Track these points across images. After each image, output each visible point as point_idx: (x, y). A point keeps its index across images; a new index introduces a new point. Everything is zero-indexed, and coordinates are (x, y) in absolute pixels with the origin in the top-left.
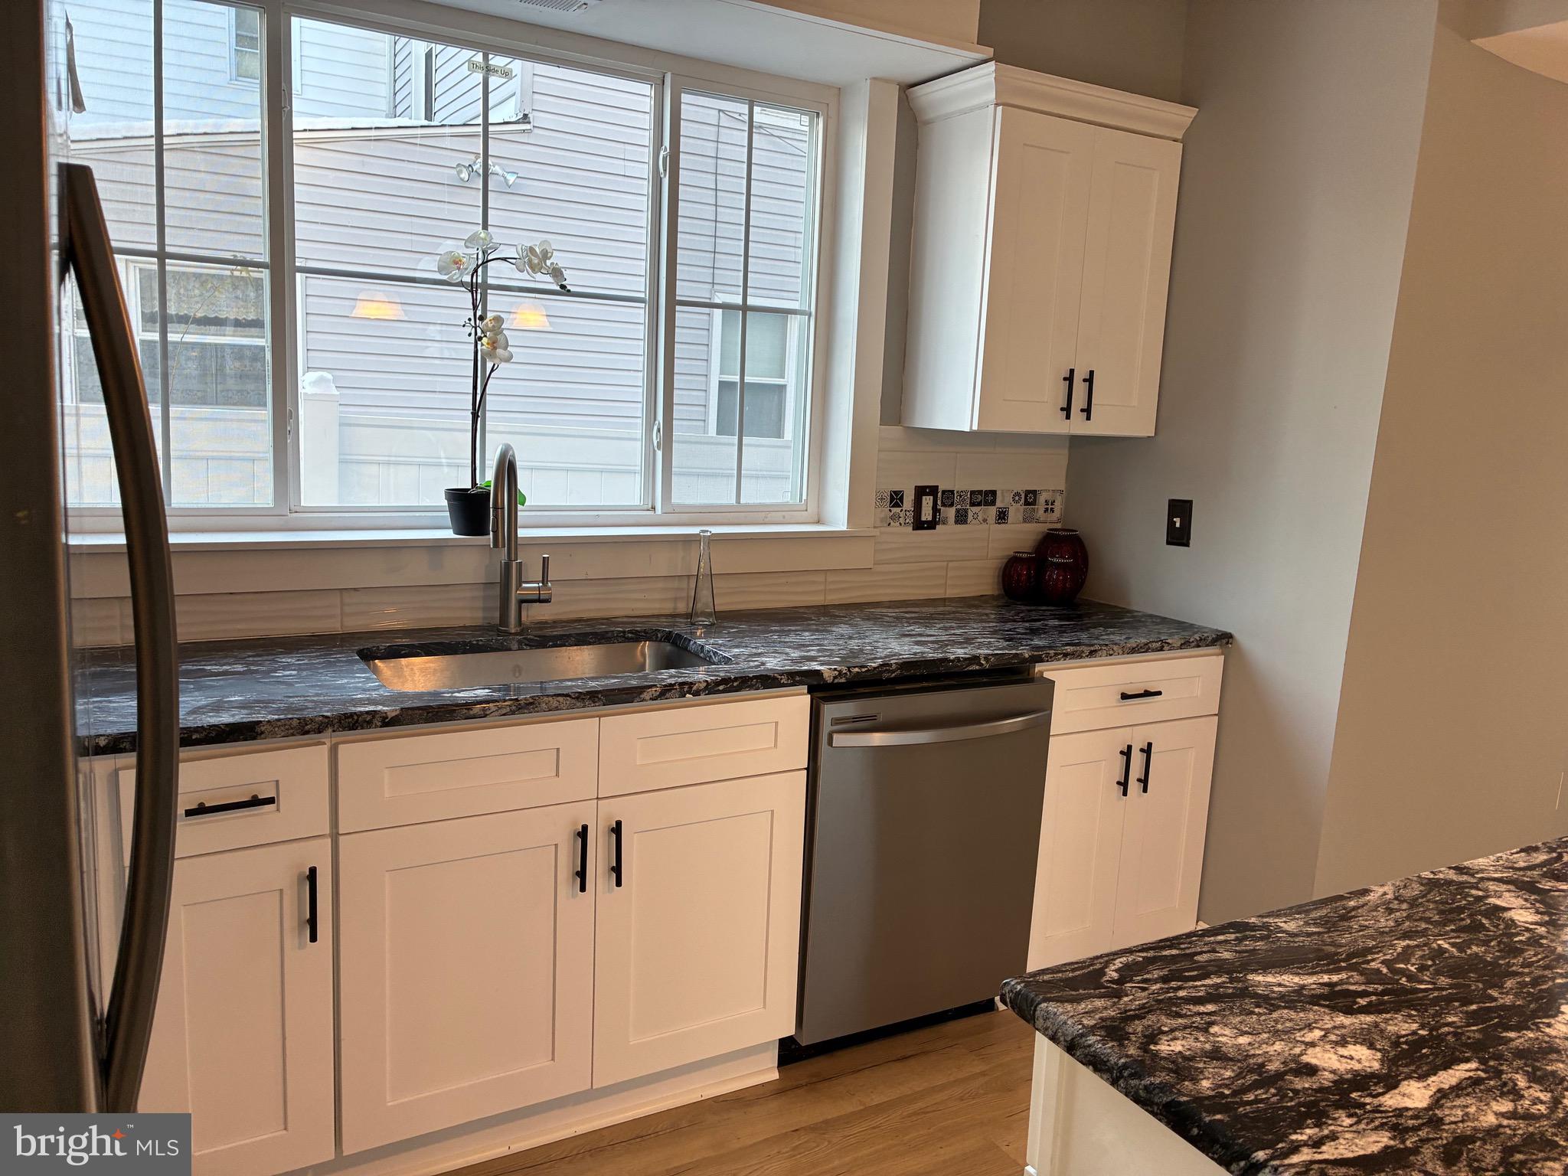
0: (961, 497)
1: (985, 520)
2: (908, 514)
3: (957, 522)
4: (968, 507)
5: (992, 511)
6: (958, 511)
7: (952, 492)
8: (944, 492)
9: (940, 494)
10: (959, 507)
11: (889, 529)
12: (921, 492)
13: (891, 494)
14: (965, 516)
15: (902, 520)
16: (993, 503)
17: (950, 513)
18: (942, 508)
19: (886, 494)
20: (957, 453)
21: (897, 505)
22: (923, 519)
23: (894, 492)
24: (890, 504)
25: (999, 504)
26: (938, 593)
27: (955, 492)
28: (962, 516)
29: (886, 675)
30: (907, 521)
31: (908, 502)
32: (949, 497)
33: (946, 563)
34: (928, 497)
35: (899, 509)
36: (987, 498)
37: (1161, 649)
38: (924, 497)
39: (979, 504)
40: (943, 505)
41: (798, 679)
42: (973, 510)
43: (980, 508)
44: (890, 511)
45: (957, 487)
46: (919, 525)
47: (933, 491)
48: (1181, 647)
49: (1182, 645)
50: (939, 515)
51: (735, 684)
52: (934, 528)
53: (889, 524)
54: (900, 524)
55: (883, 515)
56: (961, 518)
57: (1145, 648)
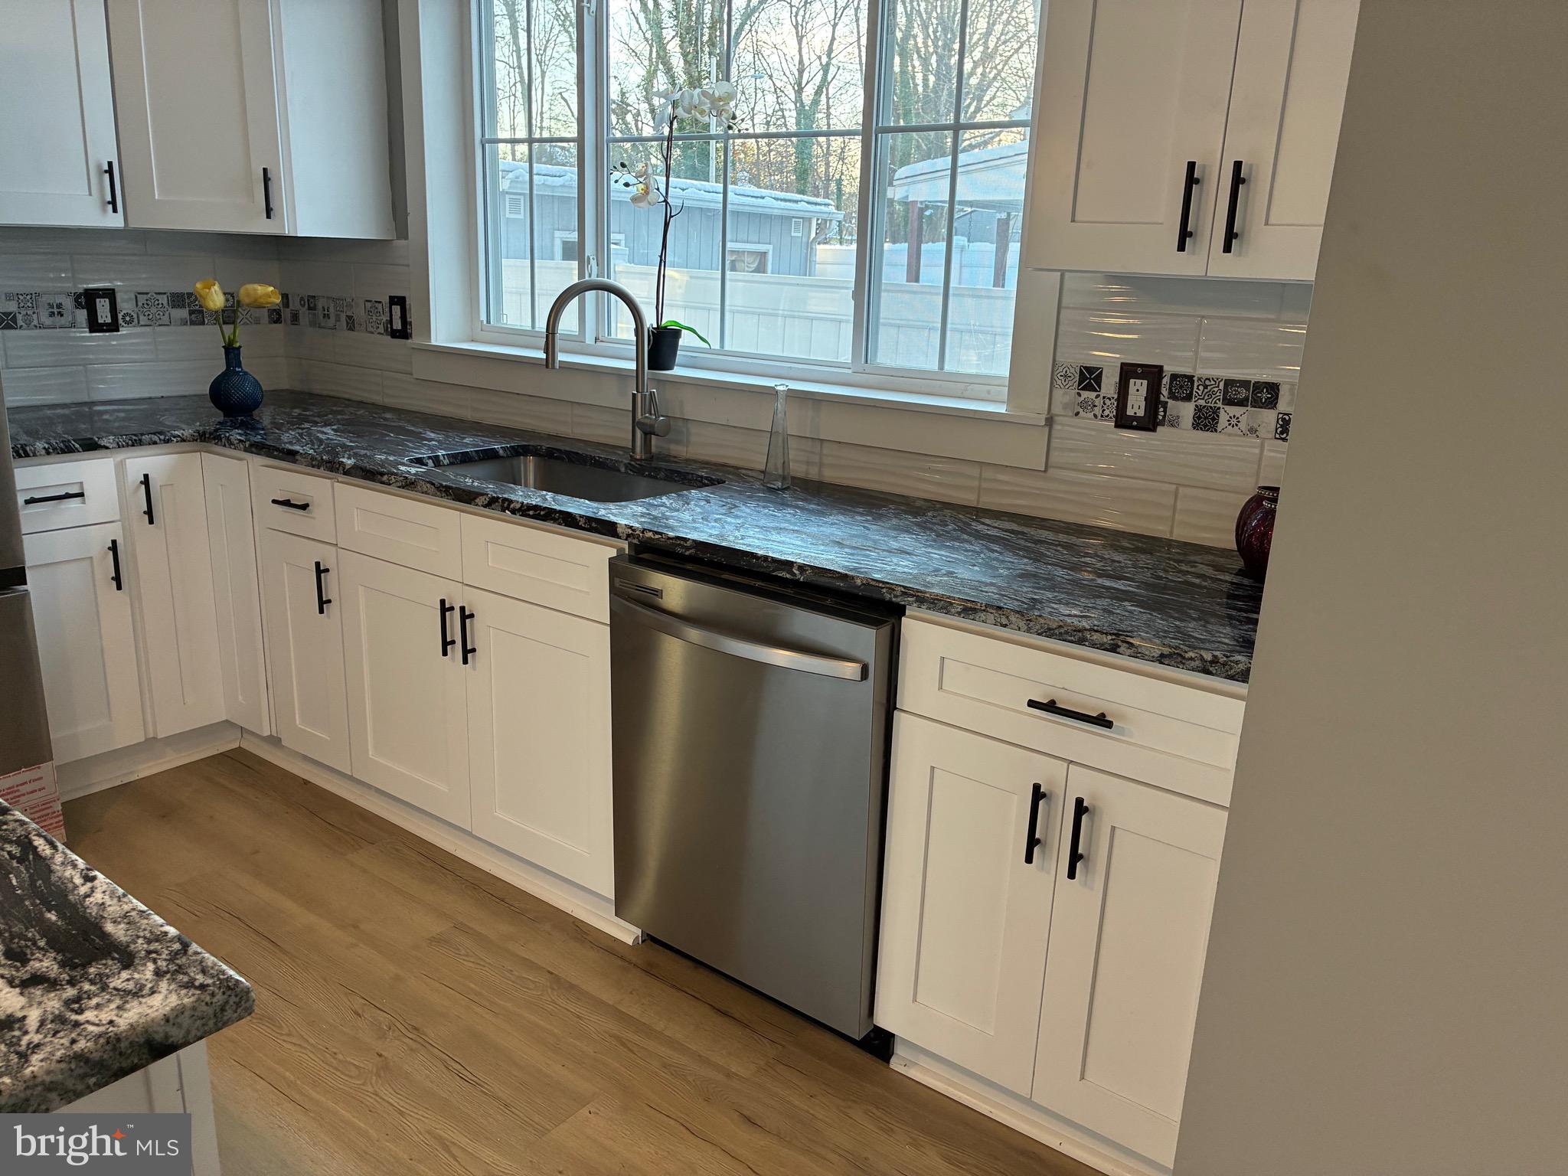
0: (1206, 387)
1: (1253, 431)
2: (1108, 402)
3: (1196, 426)
4: (1220, 404)
5: (1268, 418)
6: (1198, 409)
7: (1190, 378)
8: (1174, 377)
9: (1166, 380)
10: (1202, 402)
11: (1076, 420)
12: (1128, 372)
13: (1080, 369)
14: (1213, 419)
15: (1098, 411)
16: (1272, 403)
17: (1186, 411)
18: (1170, 401)
19: (1072, 370)
20: (1203, 317)
21: (1089, 388)
22: (1130, 412)
23: (1087, 369)
24: (1079, 386)
25: (1283, 406)
26: (1160, 530)
27: (1195, 379)
28: (1206, 418)
29: (679, 550)
30: (1107, 412)
31: (1109, 385)
32: (1184, 385)
33: (1174, 486)
34: (1138, 382)
35: (1093, 395)
36: (1265, 394)
37: (1113, 649)
38: (1132, 381)
39: (1242, 403)
40: (1172, 396)
41: (594, 525)
42: (1226, 413)
43: (1242, 410)
44: (1079, 394)
45: (1201, 372)
46: (1123, 422)
47: (1153, 374)
48: (1161, 659)
49: (1162, 656)
50: (1165, 411)
51: (542, 513)
52: (1154, 430)
53: (1077, 414)
54: (1095, 416)
55: (1067, 399)
56: (1206, 421)
57: (1077, 636)
